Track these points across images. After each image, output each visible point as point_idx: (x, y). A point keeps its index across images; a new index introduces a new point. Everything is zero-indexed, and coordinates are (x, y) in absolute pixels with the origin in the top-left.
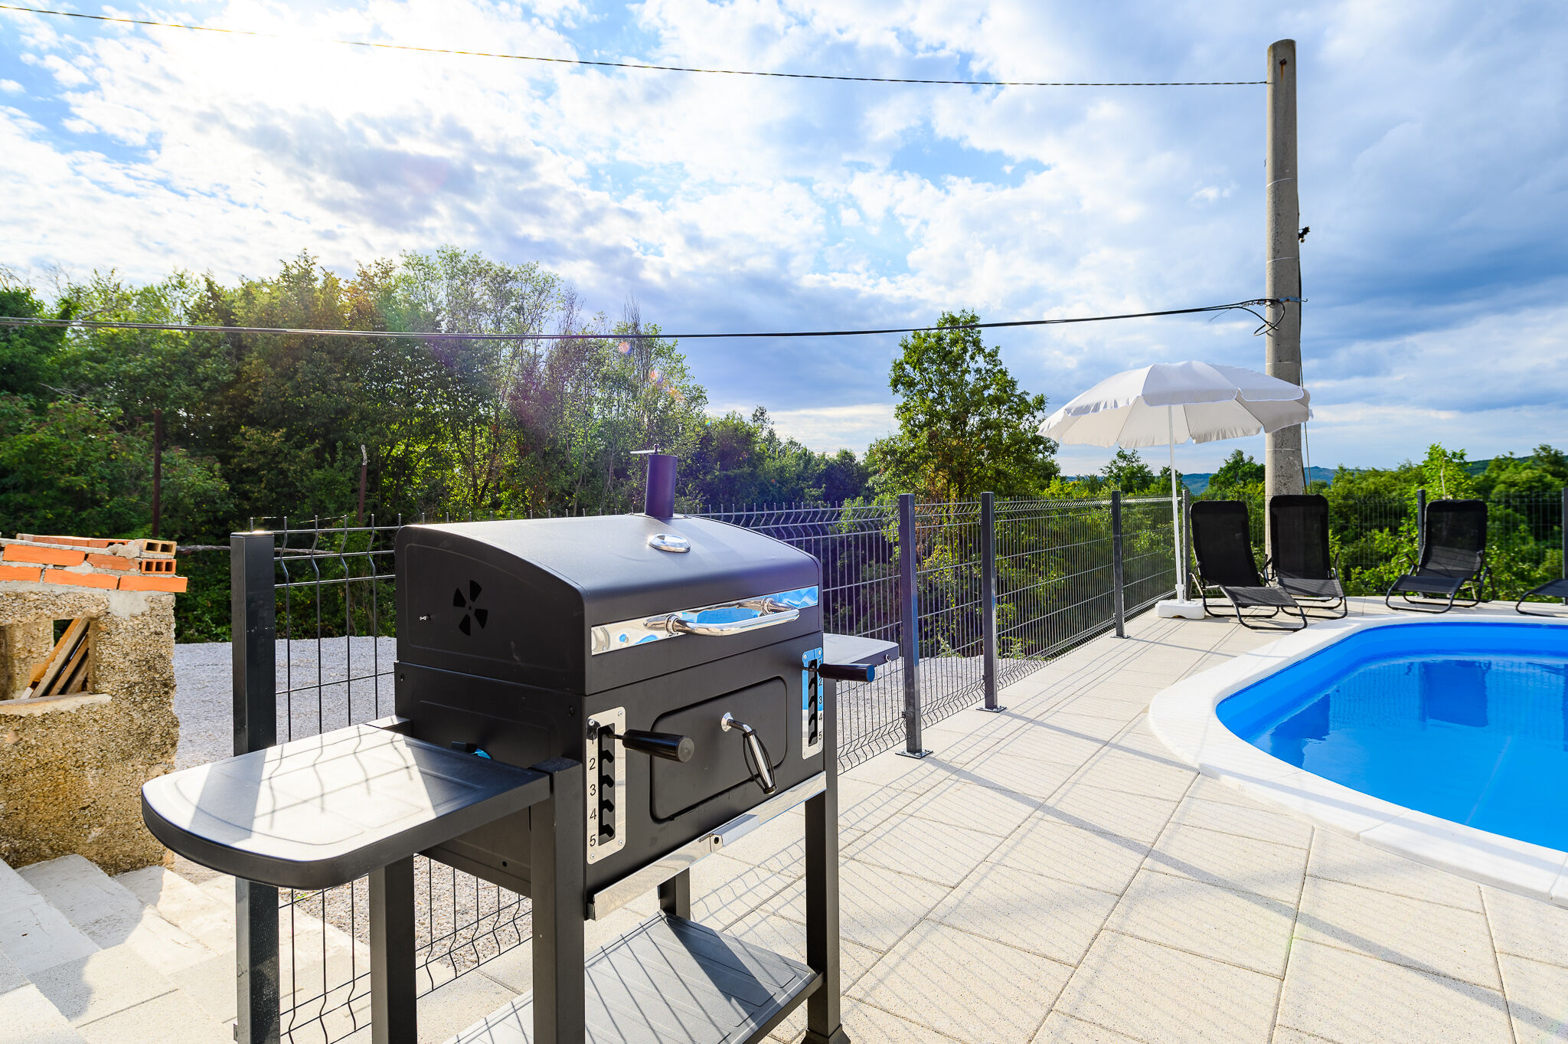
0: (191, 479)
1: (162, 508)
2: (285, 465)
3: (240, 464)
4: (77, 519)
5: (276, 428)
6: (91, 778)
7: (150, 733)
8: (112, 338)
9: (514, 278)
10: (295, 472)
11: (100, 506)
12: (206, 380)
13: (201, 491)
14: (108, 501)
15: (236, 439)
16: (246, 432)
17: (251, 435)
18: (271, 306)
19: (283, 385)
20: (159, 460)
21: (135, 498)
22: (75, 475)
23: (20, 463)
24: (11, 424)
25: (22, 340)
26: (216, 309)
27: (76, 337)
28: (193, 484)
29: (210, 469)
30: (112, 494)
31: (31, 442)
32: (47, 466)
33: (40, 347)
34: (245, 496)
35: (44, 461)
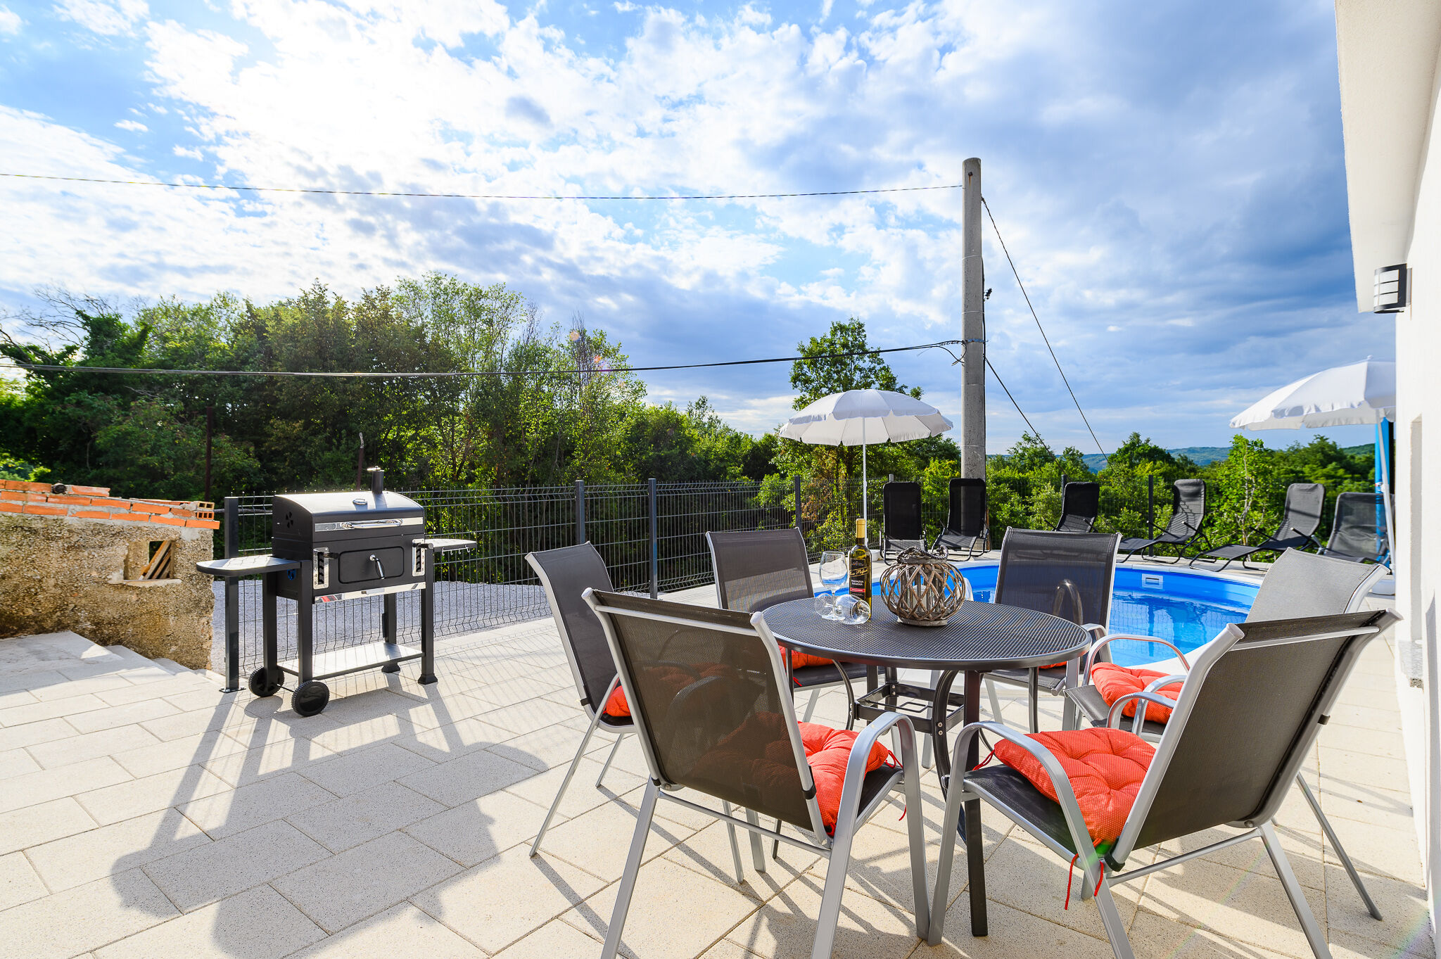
0: (232, 459)
1: (212, 480)
2: (303, 448)
3: (270, 447)
4: (151, 488)
5: (296, 419)
6: (171, 621)
7: (200, 601)
8: (176, 350)
9: (486, 296)
10: (311, 453)
11: (167, 479)
12: (245, 382)
13: (240, 468)
14: (173, 475)
15: (267, 428)
16: (274, 423)
17: (278, 426)
18: (294, 325)
19: (302, 386)
20: (210, 444)
21: (191, 474)
22: (150, 456)
23: (111, 446)
24: (105, 417)
25: (113, 354)
26: (253, 325)
27: (152, 349)
28: (234, 463)
29: (247, 451)
30: (176, 470)
31: (119, 431)
32: (130, 449)
33: (125, 359)
34: (273, 471)
35: (129, 446)
